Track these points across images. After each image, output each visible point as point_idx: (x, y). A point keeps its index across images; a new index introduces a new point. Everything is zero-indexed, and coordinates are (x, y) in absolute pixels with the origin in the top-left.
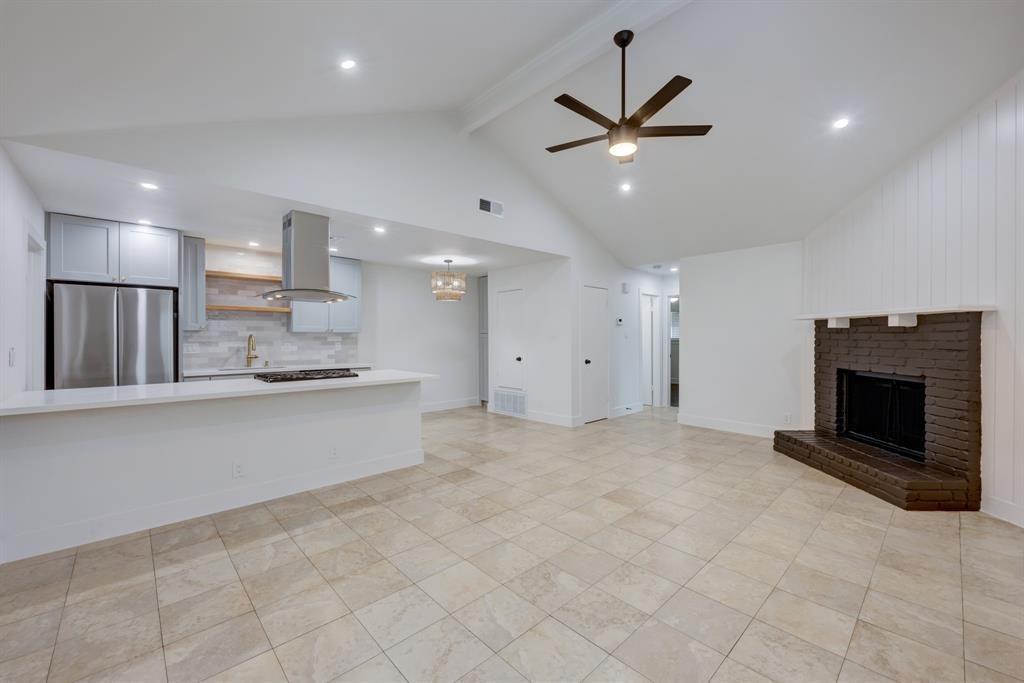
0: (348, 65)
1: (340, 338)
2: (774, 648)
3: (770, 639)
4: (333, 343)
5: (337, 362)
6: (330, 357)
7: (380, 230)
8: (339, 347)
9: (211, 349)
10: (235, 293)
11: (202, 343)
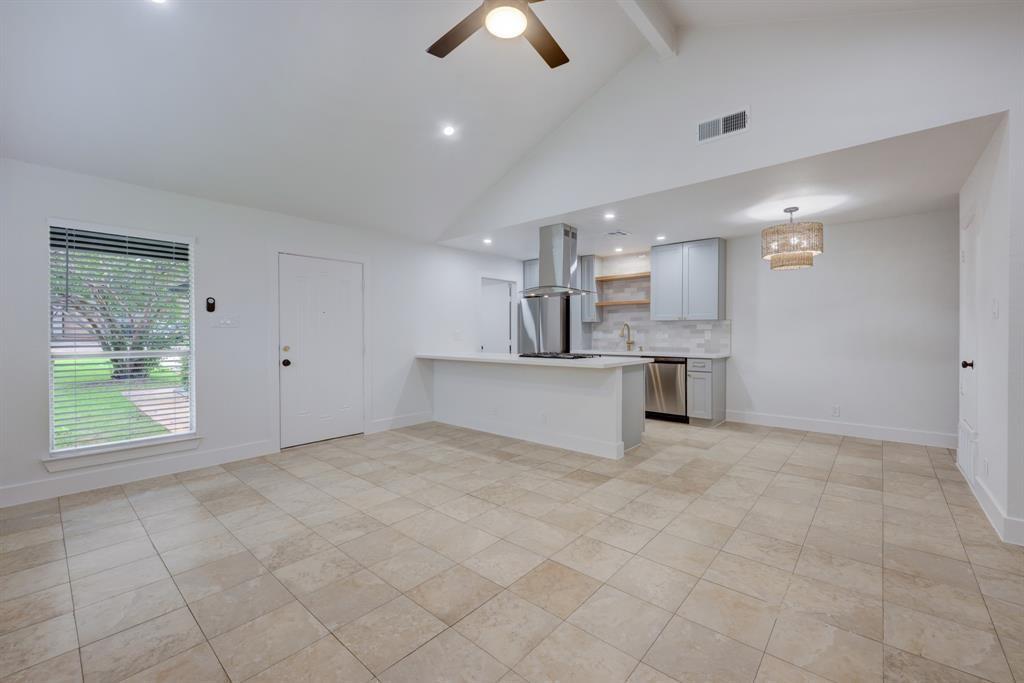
0: (449, 131)
1: (709, 327)
2: (161, 641)
3: (173, 642)
4: (703, 331)
5: (706, 351)
6: (699, 345)
7: (610, 216)
8: (708, 336)
9: (609, 336)
10: (623, 291)
11: (605, 332)
